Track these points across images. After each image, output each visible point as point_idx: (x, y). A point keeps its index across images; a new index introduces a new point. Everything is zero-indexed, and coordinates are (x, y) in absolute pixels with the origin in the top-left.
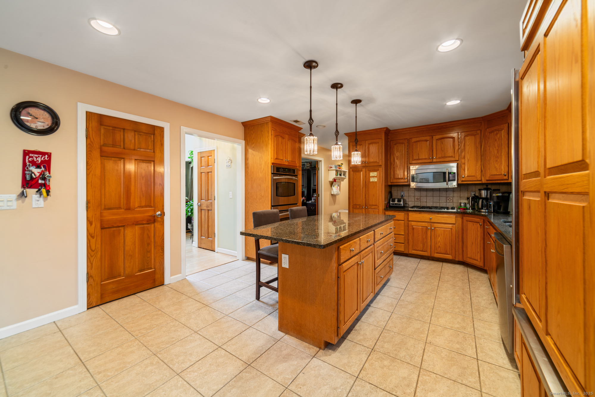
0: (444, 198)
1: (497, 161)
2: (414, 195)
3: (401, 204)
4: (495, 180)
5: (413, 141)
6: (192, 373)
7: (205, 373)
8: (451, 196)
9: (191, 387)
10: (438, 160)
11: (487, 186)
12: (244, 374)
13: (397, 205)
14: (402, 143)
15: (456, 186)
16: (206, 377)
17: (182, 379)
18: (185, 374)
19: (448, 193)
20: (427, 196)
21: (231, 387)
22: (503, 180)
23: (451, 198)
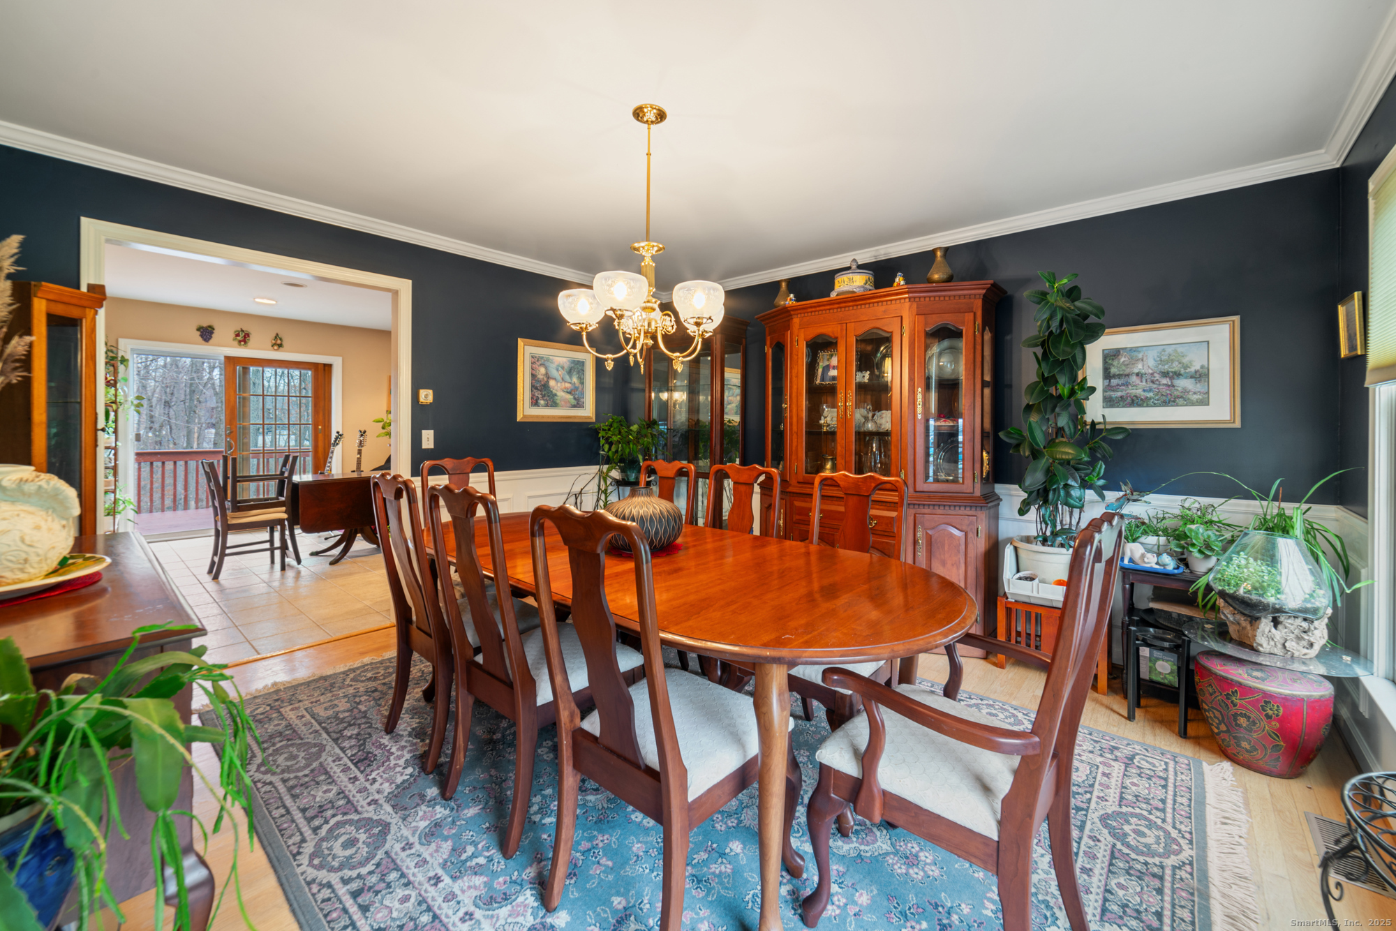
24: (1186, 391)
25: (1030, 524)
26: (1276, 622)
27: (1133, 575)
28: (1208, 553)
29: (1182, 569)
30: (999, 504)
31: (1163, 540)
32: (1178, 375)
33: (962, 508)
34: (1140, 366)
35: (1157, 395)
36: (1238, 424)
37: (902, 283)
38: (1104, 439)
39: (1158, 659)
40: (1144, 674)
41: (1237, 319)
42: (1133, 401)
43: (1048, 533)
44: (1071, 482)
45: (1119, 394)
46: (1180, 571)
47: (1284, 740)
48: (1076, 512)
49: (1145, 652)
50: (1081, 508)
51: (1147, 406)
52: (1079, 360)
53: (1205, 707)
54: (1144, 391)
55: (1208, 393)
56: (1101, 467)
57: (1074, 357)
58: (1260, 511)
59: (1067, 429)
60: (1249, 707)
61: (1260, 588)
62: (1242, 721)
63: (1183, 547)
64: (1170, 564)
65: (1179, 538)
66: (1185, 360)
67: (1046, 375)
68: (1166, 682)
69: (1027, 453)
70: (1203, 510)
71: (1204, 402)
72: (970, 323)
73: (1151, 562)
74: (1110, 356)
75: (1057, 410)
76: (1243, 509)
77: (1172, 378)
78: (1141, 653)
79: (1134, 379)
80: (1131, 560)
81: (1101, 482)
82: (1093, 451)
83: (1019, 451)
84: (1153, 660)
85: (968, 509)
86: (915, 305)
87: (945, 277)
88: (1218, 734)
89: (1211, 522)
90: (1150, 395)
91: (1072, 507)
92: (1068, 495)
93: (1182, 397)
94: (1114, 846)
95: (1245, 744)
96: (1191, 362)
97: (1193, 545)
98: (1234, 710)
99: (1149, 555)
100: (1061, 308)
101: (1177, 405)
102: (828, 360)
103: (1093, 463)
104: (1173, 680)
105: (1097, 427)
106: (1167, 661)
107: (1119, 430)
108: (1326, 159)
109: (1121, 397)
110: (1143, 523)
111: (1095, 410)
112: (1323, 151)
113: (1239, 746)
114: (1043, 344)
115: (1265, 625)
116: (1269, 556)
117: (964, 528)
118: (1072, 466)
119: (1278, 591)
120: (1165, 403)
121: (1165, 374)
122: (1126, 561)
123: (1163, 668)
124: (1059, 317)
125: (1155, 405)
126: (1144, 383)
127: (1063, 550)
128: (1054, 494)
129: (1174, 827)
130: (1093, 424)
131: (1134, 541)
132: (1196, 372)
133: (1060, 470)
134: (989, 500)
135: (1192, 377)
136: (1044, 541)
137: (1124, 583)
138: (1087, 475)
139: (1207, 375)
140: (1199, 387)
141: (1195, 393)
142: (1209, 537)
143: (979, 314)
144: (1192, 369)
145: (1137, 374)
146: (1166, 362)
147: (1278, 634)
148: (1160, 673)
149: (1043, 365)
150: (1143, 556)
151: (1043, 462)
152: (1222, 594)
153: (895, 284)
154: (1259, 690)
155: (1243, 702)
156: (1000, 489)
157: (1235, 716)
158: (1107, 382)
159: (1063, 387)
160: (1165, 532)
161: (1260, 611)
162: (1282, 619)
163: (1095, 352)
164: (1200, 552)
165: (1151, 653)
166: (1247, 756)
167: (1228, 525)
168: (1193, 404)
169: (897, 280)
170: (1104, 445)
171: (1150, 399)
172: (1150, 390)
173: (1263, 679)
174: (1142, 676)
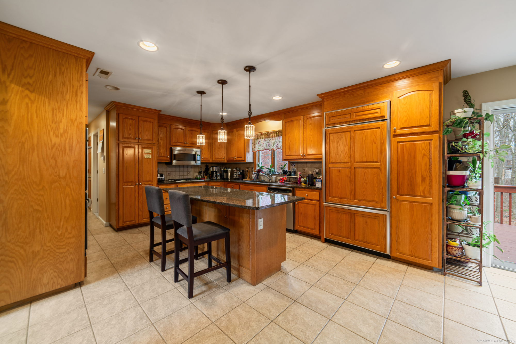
0: (186, 172)
1: (219, 150)
2: (166, 171)
3: (163, 178)
4: (217, 161)
5: (173, 127)
6: (307, 335)
7: (306, 326)
8: (190, 171)
9: (322, 332)
10: (190, 145)
11: (207, 164)
12: (305, 303)
13: (160, 179)
14: (165, 127)
15: (200, 164)
16: (310, 324)
17: (315, 341)
18: (309, 340)
19: (189, 168)
20: (175, 171)
21: (317, 308)
22: (222, 161)
23: (190, 172)
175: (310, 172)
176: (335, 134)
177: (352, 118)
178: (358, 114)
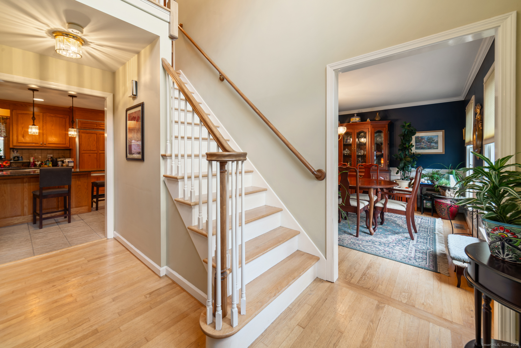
24: (433, 146)
25: (399, 176)
26: (449, 190)
27: (423, 185)
28: (438, 180)
29: (432, 183)
30: (391, 172)
31: (428, 178)
32: (432, 142)
33: (383, 173)
34: (423, 140)
35: (427, 147)
36: (444, 153)
37: (369, 121)
38: (416, 157)
39: (427, 203)
40: (425, 206)
41: (444, 131)
42: (422, 148)
43: (403, 178)
44: (409, 166)
45: (419, 146)
46: (432, 184)
47: (450, 212)
48: (409, 172)
49: (425, 201)
50: (411, 172)
51: (425, 149)
52: (411, 140)
53: (436, 209)
54: (424, 146)
55: (438, 146)
56: (416, 163)
57: (410, 139)
58: (448, 171)
59: (408, 154)
60: (444, 207)
61: (446, 184)
62: (443, 210)
63: (432, 179)
64: (430, 182)
65: (432, 177)
66: (433, 139)
67: (404, 143)
68: (429, 207)
69: (399, 160)
70: (437, 172)
71: (437, 148)
72: (385, 130)
73: (426, 182)
74: (417, 138)
75: (406, 150)
76: (445, 171)
77: (430, 143)
78: (424, 202)
79: (422, 143)
80: (422, 182)
81: (415, 166)
82: (413, 159)
83: (397, 159)
84: (426, 203)
85: (385, 173)
86: (372, 126)
87: (379, 119)
88: (439, 213)
89: (439, 174)
90: (426, 147)
91: (409, 171)
92: (408, 169)
93: (432, 147)
94: (416, 249)
95: (444, 214)
96: (434, 140)
97: (434, 178)
98: (442, 208)
99: (426, 181)
100: (407, 129)
101: (431, 149)
102: (347, 137)
103: (414, 162)
104: (431, 207)
105: (414, 154)
106: (429, 203)
107: (419, 154)
108: (461, 98)
109: (419, 147)
110: (424, 175)
111: (414, 150)
112: (460, 97)
113: (442, 215)
114: (403, 136)
115: (447, 191)
116: (448, 179)
117: (384, 177)
118: (409, 162)
119: (449, 185)
120: (429, 149)
121: (429, 142)
122: (421, 183)
123: (428, 204)
124: (407, 131)
125: (427, 149)
126: (424, 144)
127: (407, 181)
128: (405, 168)
129: (429, 246)
130: (413, 153)
131: (422, 178)
132: (435, 142)
133: (407, 163)
134: (389, 171)
135: (434, 143)
136: (403, 179)
137: (420, 187)
138: (412, 164)
139: (438, 143)
140: (436, 145)
141: (435, 146)
142: (438, 177)
143: (387, 128)
144: (435, 141)
145: (423, 142)
146: (429, 139)
147: (449, 193)
148: (428, 206)
149: (403, 141)
150: (424, 181)
151: (403, 162)
152: (440, 186)
153: (367, 121)
154: (446, 203)
155: (443, 206)
156: (391, 168)
157: (442, 209)
158: (416, 144)
159: (407, 146)
160: (429, 176)
161: (446, 188)
162: (450, 190)
163: (414, 138)
164: (436, 180)
165: (426, 202)
166: (444, 216)
167: (442, 174)
168: (435, 149)
169: (368, 120)
170: (416, 158)
171: (426, 148)
172: (426, 146)
173: (447, 201)
174: (424, 207)
175: (40, 157)
176: (86, 134)
177: (98, 127)
178: (101, 126)
